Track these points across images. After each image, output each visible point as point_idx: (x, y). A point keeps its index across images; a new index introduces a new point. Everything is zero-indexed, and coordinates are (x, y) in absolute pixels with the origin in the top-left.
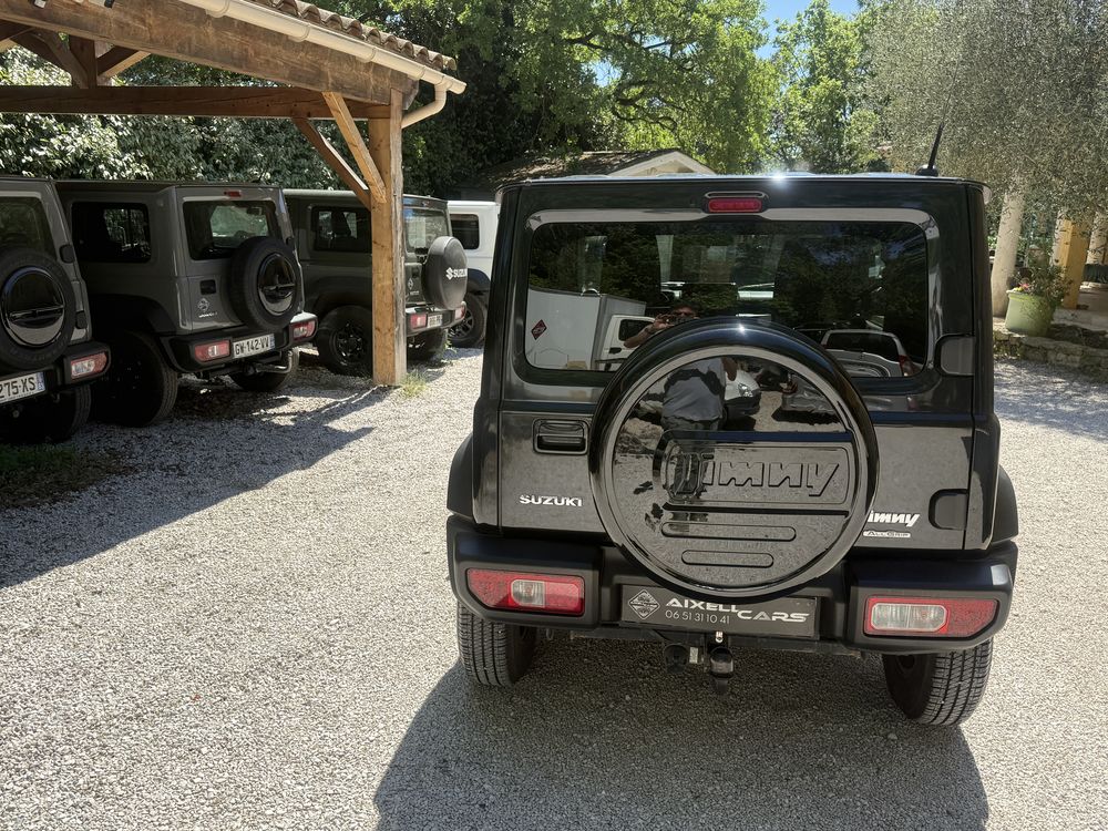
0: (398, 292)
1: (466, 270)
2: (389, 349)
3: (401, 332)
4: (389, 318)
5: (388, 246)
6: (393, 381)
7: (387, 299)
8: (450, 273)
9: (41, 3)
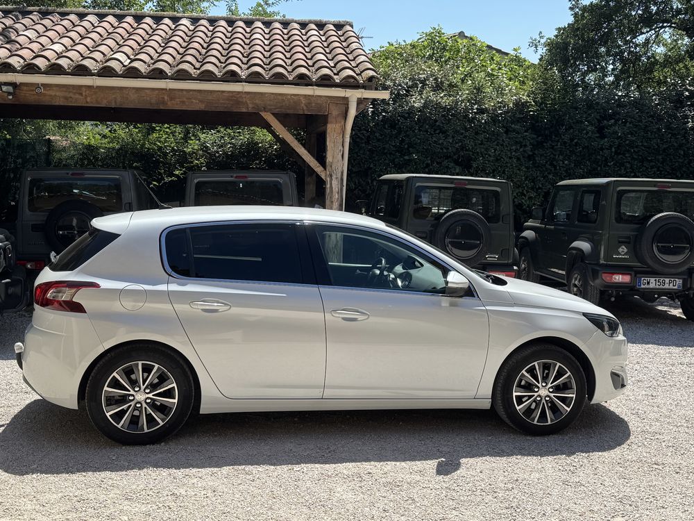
9: (11, 97)
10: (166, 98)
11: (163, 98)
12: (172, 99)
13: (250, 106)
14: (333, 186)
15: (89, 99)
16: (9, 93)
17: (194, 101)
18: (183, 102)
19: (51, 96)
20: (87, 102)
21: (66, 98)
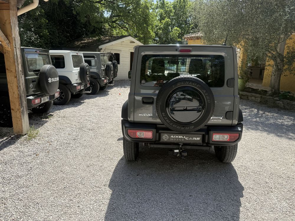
0: (22, 92)
1: (58, 78)
2: (18, 118)
3: (25, 110)
4: (17, 104)
5: (14, 71)
6: (22, 132)
7: (16, 95)
8: (50, 80)
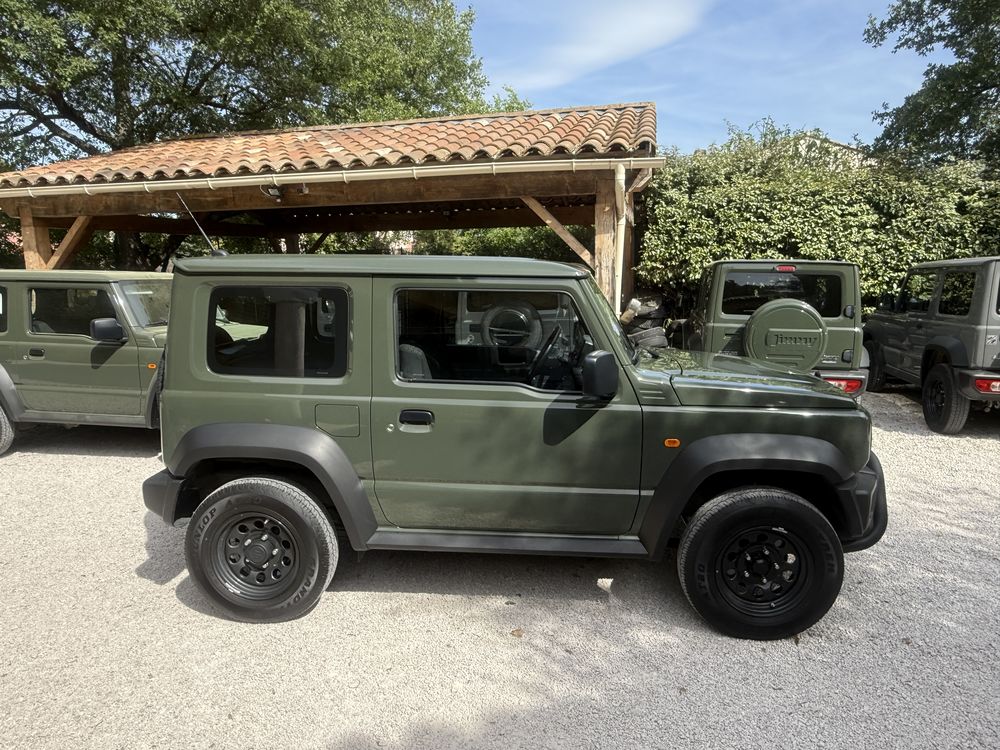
9: (279, 200)
10: (422, 189)
11: (419, 189)
12: (428, 190)
13: (509, 190)
14: (604, 276)
15: (349, 197)
16: (278, 197)
17: (450, 190)
18: (440, 192)
19: (315, 196)
20: (348, 201)
21: (329, 198)
